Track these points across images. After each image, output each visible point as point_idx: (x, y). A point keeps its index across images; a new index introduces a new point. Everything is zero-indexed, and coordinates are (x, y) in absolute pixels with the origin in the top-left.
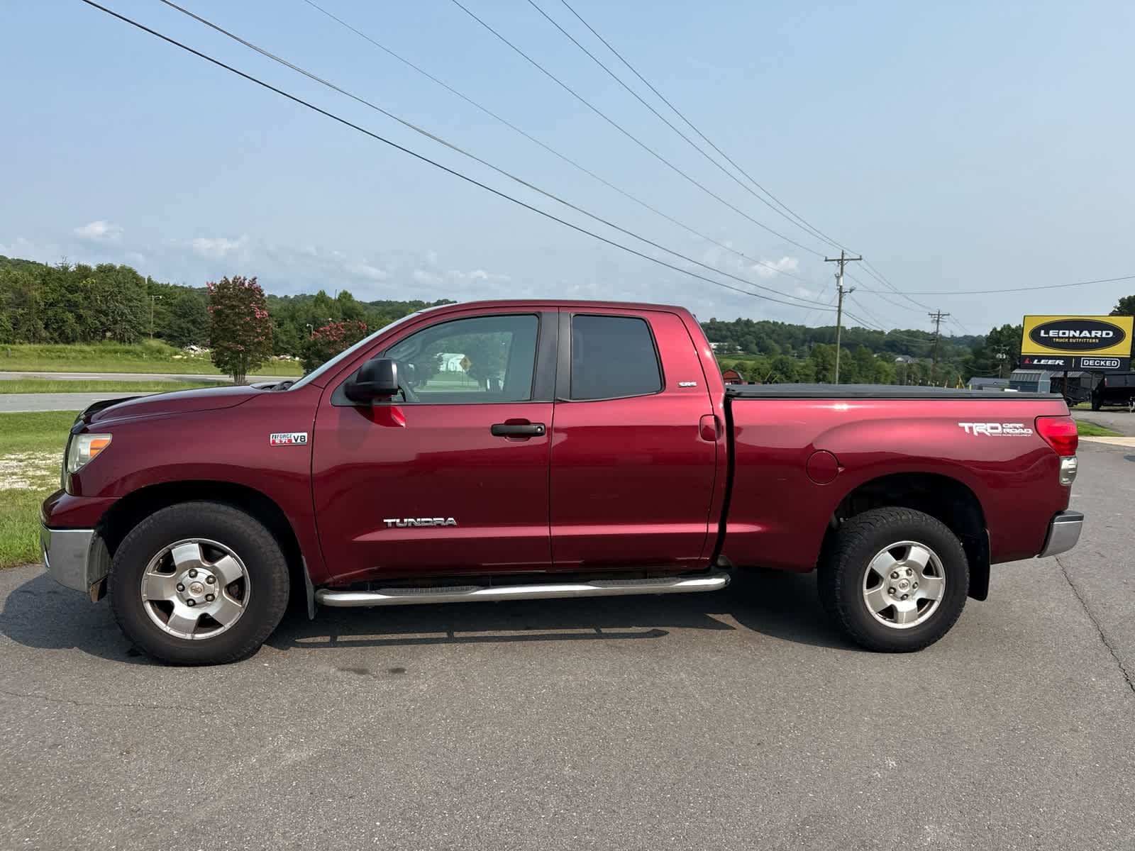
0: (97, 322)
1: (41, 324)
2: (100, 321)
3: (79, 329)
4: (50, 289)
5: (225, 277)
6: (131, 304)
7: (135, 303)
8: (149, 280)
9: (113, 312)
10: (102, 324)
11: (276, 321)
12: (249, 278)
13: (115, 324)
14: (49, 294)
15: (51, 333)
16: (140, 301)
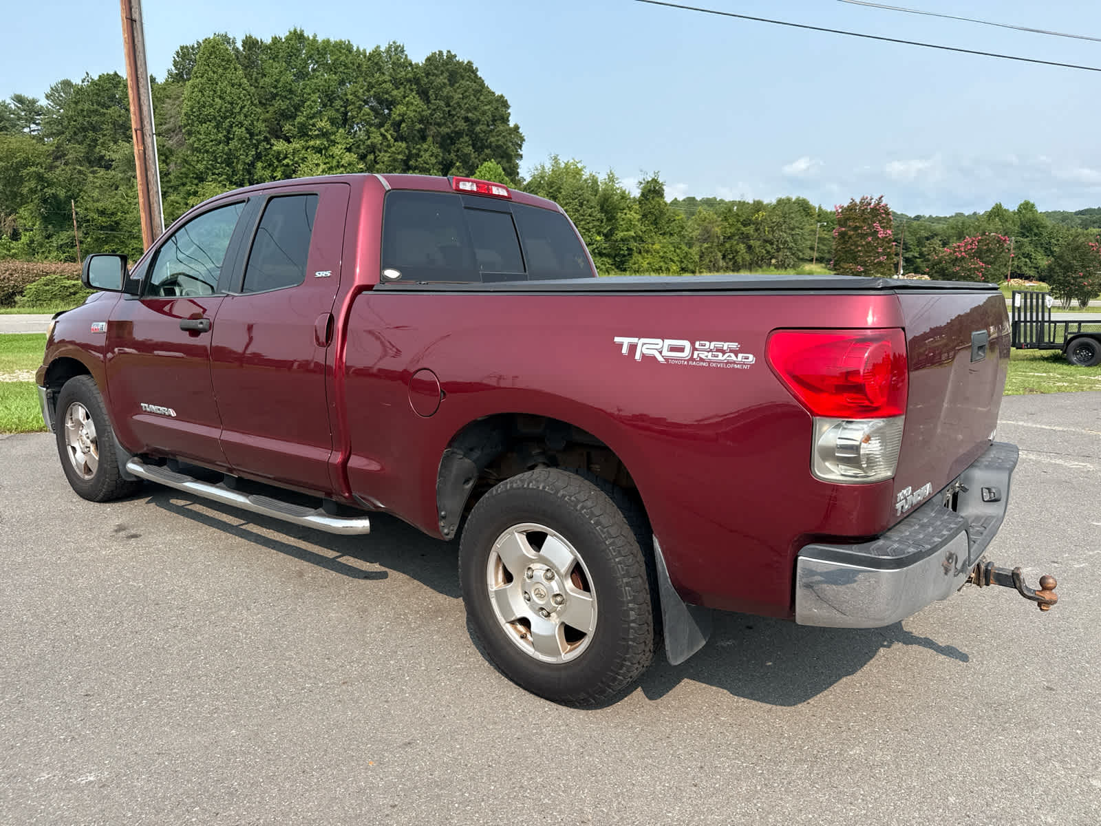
0: (763, 250)
1: (720, 255)
2: (766, 250)
3: (748, 257)
4: (729, 224)
5: (852, 199)
6: (793, 233)
7: (797, 231)
8: (820, 208)
9: (778, 241)
10: (768, 252)
11: (940, 241)
12: (876, 197)
13: (778, 252)
14: (728, 229)
15: (727, 263)
16: (802, 229)
